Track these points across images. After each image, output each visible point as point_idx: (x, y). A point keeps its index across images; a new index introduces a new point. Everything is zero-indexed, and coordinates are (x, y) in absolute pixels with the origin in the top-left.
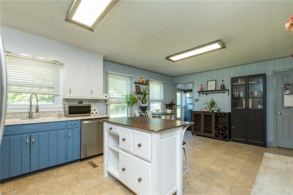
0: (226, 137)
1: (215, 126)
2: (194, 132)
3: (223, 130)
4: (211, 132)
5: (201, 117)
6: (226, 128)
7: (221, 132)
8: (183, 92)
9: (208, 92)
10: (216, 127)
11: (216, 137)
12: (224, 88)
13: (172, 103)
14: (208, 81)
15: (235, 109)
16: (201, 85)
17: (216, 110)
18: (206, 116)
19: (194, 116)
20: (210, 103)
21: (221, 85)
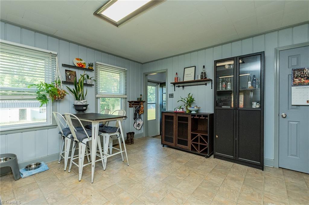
0: (206, 151)
1: (192, 134)
2: (165, 142)
3: (202, 141)
4: (185, 143)
5: (173, 120)
6: (206, 137)
7: (199, 143)
8: (159, 85)
9: (185, 84)
10: (193, 136)
11: (193, 151)
12: (206, 78)
13: (139, 100)
14: (185, 68)
15: (219, 108)
16: (177, 73)
17: (194, 111)
18: (180, 119)
19: (165, 119)
20: (186, 99)
21: (202, 73)
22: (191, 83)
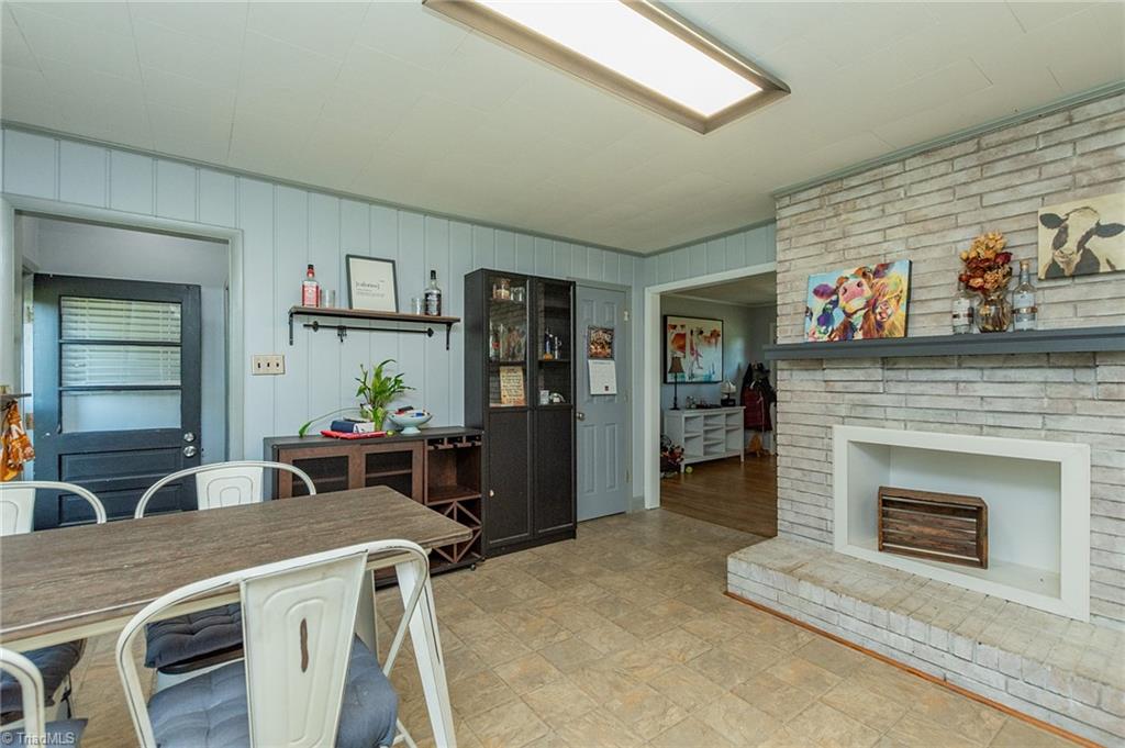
22: (373, 321)
